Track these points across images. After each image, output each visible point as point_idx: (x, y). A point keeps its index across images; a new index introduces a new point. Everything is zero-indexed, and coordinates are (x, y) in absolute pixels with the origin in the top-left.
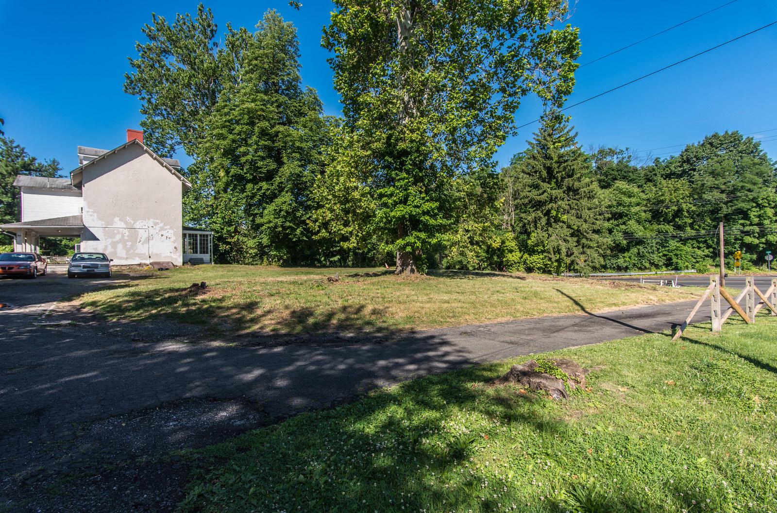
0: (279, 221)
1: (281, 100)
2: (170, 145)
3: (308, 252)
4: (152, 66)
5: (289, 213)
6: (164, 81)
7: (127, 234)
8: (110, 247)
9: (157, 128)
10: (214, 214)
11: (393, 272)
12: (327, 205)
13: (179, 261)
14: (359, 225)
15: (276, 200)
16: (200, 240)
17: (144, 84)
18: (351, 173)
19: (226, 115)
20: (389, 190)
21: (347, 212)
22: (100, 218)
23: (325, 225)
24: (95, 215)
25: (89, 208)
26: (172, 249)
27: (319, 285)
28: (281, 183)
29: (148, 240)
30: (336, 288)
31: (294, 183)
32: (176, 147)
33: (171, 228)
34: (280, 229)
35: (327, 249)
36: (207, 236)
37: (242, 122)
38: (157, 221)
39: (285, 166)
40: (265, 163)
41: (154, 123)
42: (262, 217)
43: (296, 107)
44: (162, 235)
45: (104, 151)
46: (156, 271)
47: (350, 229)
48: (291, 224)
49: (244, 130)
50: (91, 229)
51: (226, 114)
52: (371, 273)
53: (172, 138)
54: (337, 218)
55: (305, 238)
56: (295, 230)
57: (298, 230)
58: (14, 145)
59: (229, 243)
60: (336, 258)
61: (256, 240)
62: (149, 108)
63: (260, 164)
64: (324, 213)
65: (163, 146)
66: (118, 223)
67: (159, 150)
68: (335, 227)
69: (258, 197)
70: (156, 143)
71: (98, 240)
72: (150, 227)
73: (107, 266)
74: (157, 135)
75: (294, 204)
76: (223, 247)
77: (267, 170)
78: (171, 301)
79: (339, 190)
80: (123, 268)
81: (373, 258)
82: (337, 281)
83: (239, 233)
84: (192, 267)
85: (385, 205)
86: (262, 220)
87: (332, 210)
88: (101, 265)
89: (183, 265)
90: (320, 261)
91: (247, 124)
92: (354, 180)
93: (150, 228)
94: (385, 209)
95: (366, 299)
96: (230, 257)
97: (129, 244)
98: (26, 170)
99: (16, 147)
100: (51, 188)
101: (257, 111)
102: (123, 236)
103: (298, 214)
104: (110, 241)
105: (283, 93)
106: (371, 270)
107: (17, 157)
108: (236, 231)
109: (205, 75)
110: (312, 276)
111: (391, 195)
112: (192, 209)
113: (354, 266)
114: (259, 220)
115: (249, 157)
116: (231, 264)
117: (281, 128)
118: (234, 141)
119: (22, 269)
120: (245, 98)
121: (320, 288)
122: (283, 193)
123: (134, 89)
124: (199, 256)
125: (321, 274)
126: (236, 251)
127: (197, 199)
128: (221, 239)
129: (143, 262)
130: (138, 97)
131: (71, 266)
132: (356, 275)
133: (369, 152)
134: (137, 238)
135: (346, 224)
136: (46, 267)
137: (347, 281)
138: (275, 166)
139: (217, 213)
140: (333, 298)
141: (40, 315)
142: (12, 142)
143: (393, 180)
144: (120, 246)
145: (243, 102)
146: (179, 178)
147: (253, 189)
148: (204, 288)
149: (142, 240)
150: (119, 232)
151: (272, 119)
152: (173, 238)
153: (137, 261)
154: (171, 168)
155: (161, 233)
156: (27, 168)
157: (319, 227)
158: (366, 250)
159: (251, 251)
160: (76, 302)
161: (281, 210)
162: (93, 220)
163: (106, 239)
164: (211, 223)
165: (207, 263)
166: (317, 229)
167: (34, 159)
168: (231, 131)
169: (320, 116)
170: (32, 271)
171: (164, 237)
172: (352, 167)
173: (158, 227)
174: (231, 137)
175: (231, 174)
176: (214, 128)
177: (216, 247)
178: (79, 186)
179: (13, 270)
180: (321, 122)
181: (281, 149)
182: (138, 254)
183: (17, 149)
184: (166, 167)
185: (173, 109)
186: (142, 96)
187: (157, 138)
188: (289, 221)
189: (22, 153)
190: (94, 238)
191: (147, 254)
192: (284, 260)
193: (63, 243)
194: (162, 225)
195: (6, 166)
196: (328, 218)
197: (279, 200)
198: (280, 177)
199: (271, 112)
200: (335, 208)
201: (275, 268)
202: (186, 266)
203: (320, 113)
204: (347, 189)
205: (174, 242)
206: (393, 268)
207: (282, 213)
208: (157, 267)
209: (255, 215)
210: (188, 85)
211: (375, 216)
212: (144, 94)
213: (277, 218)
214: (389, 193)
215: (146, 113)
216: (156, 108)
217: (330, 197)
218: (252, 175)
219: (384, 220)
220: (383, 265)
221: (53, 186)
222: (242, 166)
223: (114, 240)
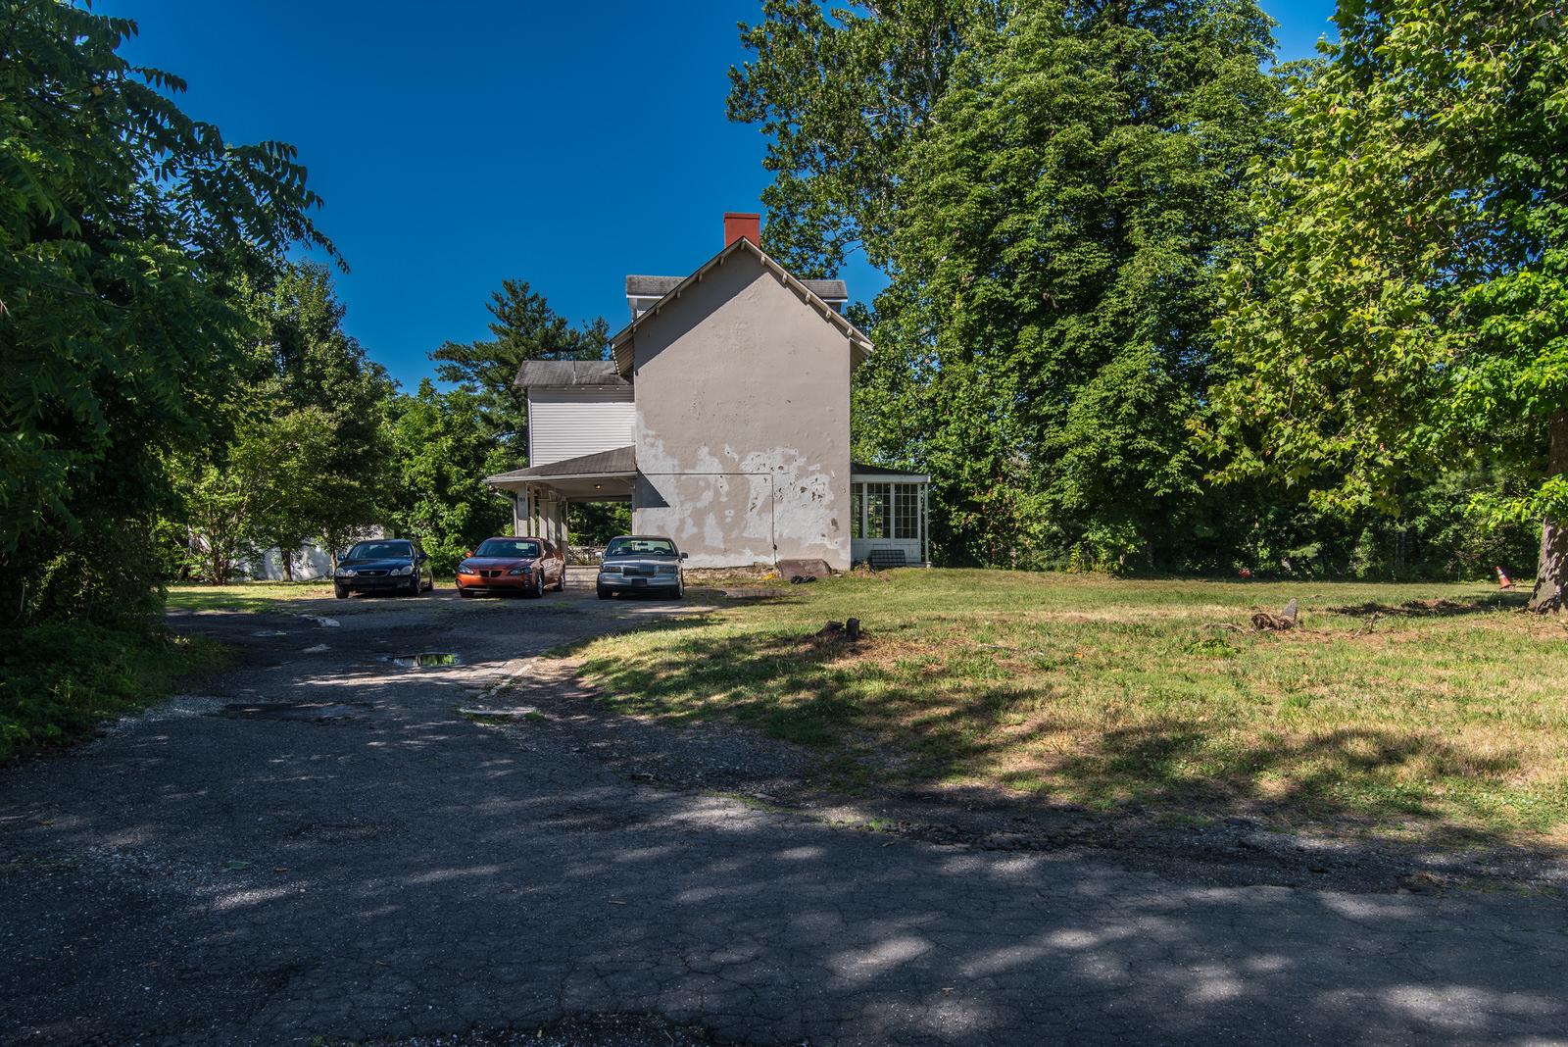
0: (1115, 437)
1: (1130, 41)
2: (832, 244)
3: (1205, 531)
4: (792, 35)
5: (1148, 406)
6: (819, 67)
7: (726, 488)
8: (689, 521)
9: (801, 202)
10: (937, 424)
11: (1521, 602)
12: (1260, 366)
13: (842, 561)
14: (1383, 427)
15: (1107, 369)
16: (897, 499)
17: (772, 88)
18: (1355, 237)
19: (965, 128)
20: (1514, 283)
21: (1333, 384)
22: (670, 452)
23: (1253, 434)
24: (660, 443)
25: (647, 427)
26: (824, 525)
27: (1217, 640)
28: (1125, 313)
29: (772, 501)
30: (1280, 653)
31: (1162, 310)
32: (845, 249)
33: (824, 470)
34: (1116, 460)
35: (1281, 519)
36: (914, 487)
37: (1009, 138)
38: (792, 452)
39: (1138, 254)
40: (1075, 255)
41: (793, 188)
42: (1063, 424)
43: (1179, 55)
44: (803, 490)
45: (674, 281)
46: (786, 584)
47: (1347, 444)
48: (1152, 444)
49: (1016, 161)
50: (652, 480)
51: (968, 124)
52: (1431, 602)
53: (835, 224)
54: (1299, 407)
55: (1194, 487)
56: (1166, 459)
57: (1174, 462)
58: (529, 296)
59: (976, 507)
60: (1310, 551)
61: (1045, 496)
62: (782, 152)
63: (1060, 260)
64: (1248, 391)
65: (815, 249)
66: (708, 464)
67: (804, 260)
68: (1287, 437)
69: (1051, 366)
70: (798, 244)
71: (665, 505)
72: (776, 468)
73: (673, 570)
74: (800, 221)
75: (1163, 378)
76: (959, 519)
77: (1082, 279)
78: (763, 671)
79: (1306, 306)
80: (718, 576)
81: (1448, 551)
82: (1287, 626)
83: (1005, 476)
84: (874, 577)
85: (1496, 345)
86: (1066, 437)
87: (1276, 380)
88: (661, 567)
89: (852, 569)
90: (1250, 560)
91: (1025, 142)
92: (1363, 262)
93: (778, 471)
94: (1492, 362)
95: (1385, 702)
96: (979, 547)
97: (730, 513)
98: (551, 351)
99: (532, 300)
100: (579, 385)
101: (1053, 95)
102: (717, 494)
103: (1176, 408)
104: (689, 506)
105: (1139, 20)
106: (1433, 593)
107: (534, 321)
108: (995, 471)
109: (917, 22)
110: (1207, 608)
111: (1526, 302)
112: (883, 414)
113: (1373, 576)
114: (1055, 436)
115: (1028, 244)
116: (980, 566)
117: (1125, 135)
118: (985, 202)
119: (515, 576)
120: (1019, 64)
121: (1218, 649)
122: (1129, 346)
123: (750, 105)
124: (893, 544)
125: (1241, 600)
126: (995, 530)
127: (894, 386)
128: (955, 495)
129: (762, 559)
130: (758, 126)
131: (604, 570)
132: (1371, 608)
133: (1434, 145)
134: (746, 498)
135: (1332, 426)
136: (563, 572)
137: (1328, 628)
138: (1107, 262)
139: (947, 423)
140: (1255, 688)
141: (488, 688)
142: (525, 288)
143: (1535, 242)
144: (711, 520)
145: (1013, 75)
146: (843, 329)
147: (1039, 340)
148: (855, 639)
149: (759, 503)
150: (708, 486)
151: (1101, 109)
152: (829, 497)
153: (747, 558)
154: (823, 303)
155: (800, 484)
156: (552, 346)
157: (1230, 440)
158: (1421, 523)
159: (1035, 528)
160: (575, 661)
161: (1120, 400)
162: (655, 457)
163: (682, 504)
164: (929, 452)
165: (913, 564)
166: (1221, 446)
167: (562, 323)
168: (977, 176)
169: (1265, 69)
170: (534, 580)
171: (808, 495)
172: (1358, 218)
173: (793, 469)
174: (979, 190)
175: (976, 302)
176: (933, 173)
177: (940, 519)
178: (628, 375)
179: (501, 578)
180: (1265, 88)
181: (1123, 205)
182: (750, 540)
183: (535, 305)
184: (811, 303)
185: (837, 140)
186: (769, 121)
187: (801, 231)
188: (1144, 432)
189: (543, 312)
190: (659, 502)
191: (769, 539)
192: (1130, 558)
193: (617, 514)
194: (801, 461)
195: (517, 345)
196: (1262, 410)
197: (1114, 370)
198: (1122, 293)
199: (1097, 90)
200: (1292, 371)
201: (1101, 581)
202: (858, 572)
203: (1263, 56)
204: (1338, 300)
205: (831, 506)
206: (1523, 587)
207: (1126, 408)
208: (789, 574)
209: (1043, 421)
210: (874, 63)
211: (1447, 389)
212: (773, 118)
213: (1109, 427)
214: (1512, 295)
215: (776, 167)
216: (799, 151)
217: (1274, 336)
218: (1038, 297)
219: (1488, 403)
220: (1485, 572)
221: (584, 380)
222: (1010, 273)
223: (698, 505)
